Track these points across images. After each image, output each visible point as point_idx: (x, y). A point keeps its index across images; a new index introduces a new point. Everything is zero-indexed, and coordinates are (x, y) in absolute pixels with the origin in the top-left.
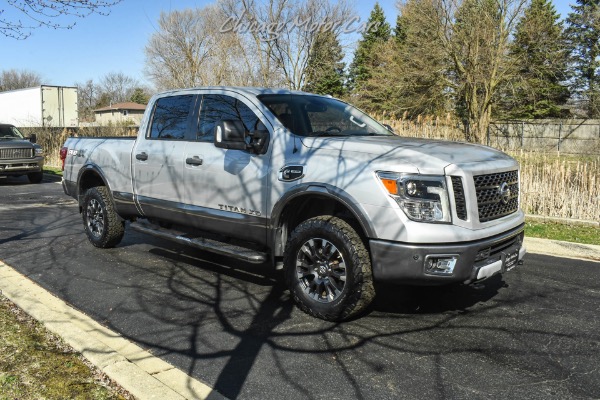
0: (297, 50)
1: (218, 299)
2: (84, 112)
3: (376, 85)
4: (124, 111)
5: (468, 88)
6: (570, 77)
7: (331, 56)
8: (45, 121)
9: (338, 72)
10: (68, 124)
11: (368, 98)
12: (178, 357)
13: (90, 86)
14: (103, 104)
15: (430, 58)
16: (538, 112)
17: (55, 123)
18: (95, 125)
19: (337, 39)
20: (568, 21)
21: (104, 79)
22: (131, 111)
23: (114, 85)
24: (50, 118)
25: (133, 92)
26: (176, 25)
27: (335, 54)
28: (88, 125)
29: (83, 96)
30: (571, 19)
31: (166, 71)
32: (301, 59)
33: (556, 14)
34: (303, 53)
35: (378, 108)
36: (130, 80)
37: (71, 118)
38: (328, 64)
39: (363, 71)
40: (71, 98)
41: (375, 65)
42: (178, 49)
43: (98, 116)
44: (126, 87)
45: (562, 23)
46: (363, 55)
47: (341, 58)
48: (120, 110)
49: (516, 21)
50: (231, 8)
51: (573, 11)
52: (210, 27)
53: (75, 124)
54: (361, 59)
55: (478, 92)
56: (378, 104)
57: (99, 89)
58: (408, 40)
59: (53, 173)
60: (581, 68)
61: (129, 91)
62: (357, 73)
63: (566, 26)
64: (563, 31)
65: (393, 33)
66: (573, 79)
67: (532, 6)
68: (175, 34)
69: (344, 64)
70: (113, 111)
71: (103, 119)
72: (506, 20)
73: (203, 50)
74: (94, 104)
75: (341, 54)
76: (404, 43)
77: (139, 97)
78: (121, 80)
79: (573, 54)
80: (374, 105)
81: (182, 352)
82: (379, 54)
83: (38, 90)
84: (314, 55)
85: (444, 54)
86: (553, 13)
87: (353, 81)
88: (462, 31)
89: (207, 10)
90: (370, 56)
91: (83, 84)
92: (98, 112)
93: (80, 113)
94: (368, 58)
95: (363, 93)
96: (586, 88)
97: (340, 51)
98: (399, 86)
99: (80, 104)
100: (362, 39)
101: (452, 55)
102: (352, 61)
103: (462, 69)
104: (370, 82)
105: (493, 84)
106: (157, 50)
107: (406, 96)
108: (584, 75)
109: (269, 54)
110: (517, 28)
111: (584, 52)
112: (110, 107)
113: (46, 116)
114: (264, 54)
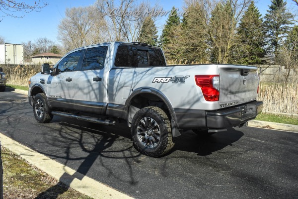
0: (134, 29)
1: (81, 139)
2: (26, 57)
3: (172, 47)
4: (47, 57)
5: (217, 49)
6: (266, 45)
7: (151, 32)
8: (7, 61)
9: (154, 40)
10: (18, 63)
11: (168, 53)
12: (61, 159)
13: (30, 44)
14: (37, 53)
15: (198, 34)
16: (250, 61)
17: (12, 62)
18: (32, 64)
19: (154, 23)
20: (265, 18)
21: (37, 41)
22: (50, 57)
23: (42, 44)
24: (9, 60)
25: (52, 48)
26: (74, 14)
27: (153, 31)
28: (29, 64)
29: (26, 49)
30: (267, 17)
31: (68, 38)
32: (136, 33)
33: (260, 14)
34: (137, 30)
35: (173, 58)
36: (50, 42)
37: (20, 60)
38: (149, 36)
39: (166, 40)
40: (20, 50)
41: (172, 37)
42: (75, 26)
43: (33, 59)
44: (48, 45)
45: (262, 19)
46: (166, 32)
47: (156, 33)
48: (45, 57)
49: (240, 17)
50: (102, 7)
51: (268, 13)
52: (91, 16)
53: (22, 63)
54: (165, 33)
55: (222, 51)
56: (174, 56)
57: (34, 46)
58: (189, 25)
59: (10, 87)
60: (271, 40)
61: (50, 47)
62: (164, 41)
63: (264, 20)
64: (263, 23)
65: (181, 21)
66: (267, 46)
67: (248, 10)
68: (73, 19)
69: (157, 36)
70: (42, 57)
71: (36, 61)
72: (235, 16)
73: (87, 27)
74: (31, 53)
75: (156, 31)
76: (186, 27)
77: (55, 50)
78: (46, 42)
79: (267, 34)
80: (171, 56)
81: (63, 158)
82: (174, 32)
83: (3, 46)
84: (143, 31)
85: (205, 32)
86: (258, 14)
87: (161, 44)
88: (214, 21)
89: (90, 7)
90: (170, 32)
91: (26, 43)
92: (34, 57)
93: (24, 58)
94: (168, 34)
95: (166, 50)
96: (274, 50)
97: (156, 30)
98: (183, 48)
99: (25, 53)
100: (166, 24)
101: (209, 33)
102: (161, 35)
103: (214, 40)
104: (169, 45)
105: (229, 47)
106: (64, 27)
107: (186, 52)
108: (272, 44)
109: (120, 30)
110: (240, 20)
111: (273, 33)
112: (40, 55)
113: (7, 58)
114: (118, 30)
